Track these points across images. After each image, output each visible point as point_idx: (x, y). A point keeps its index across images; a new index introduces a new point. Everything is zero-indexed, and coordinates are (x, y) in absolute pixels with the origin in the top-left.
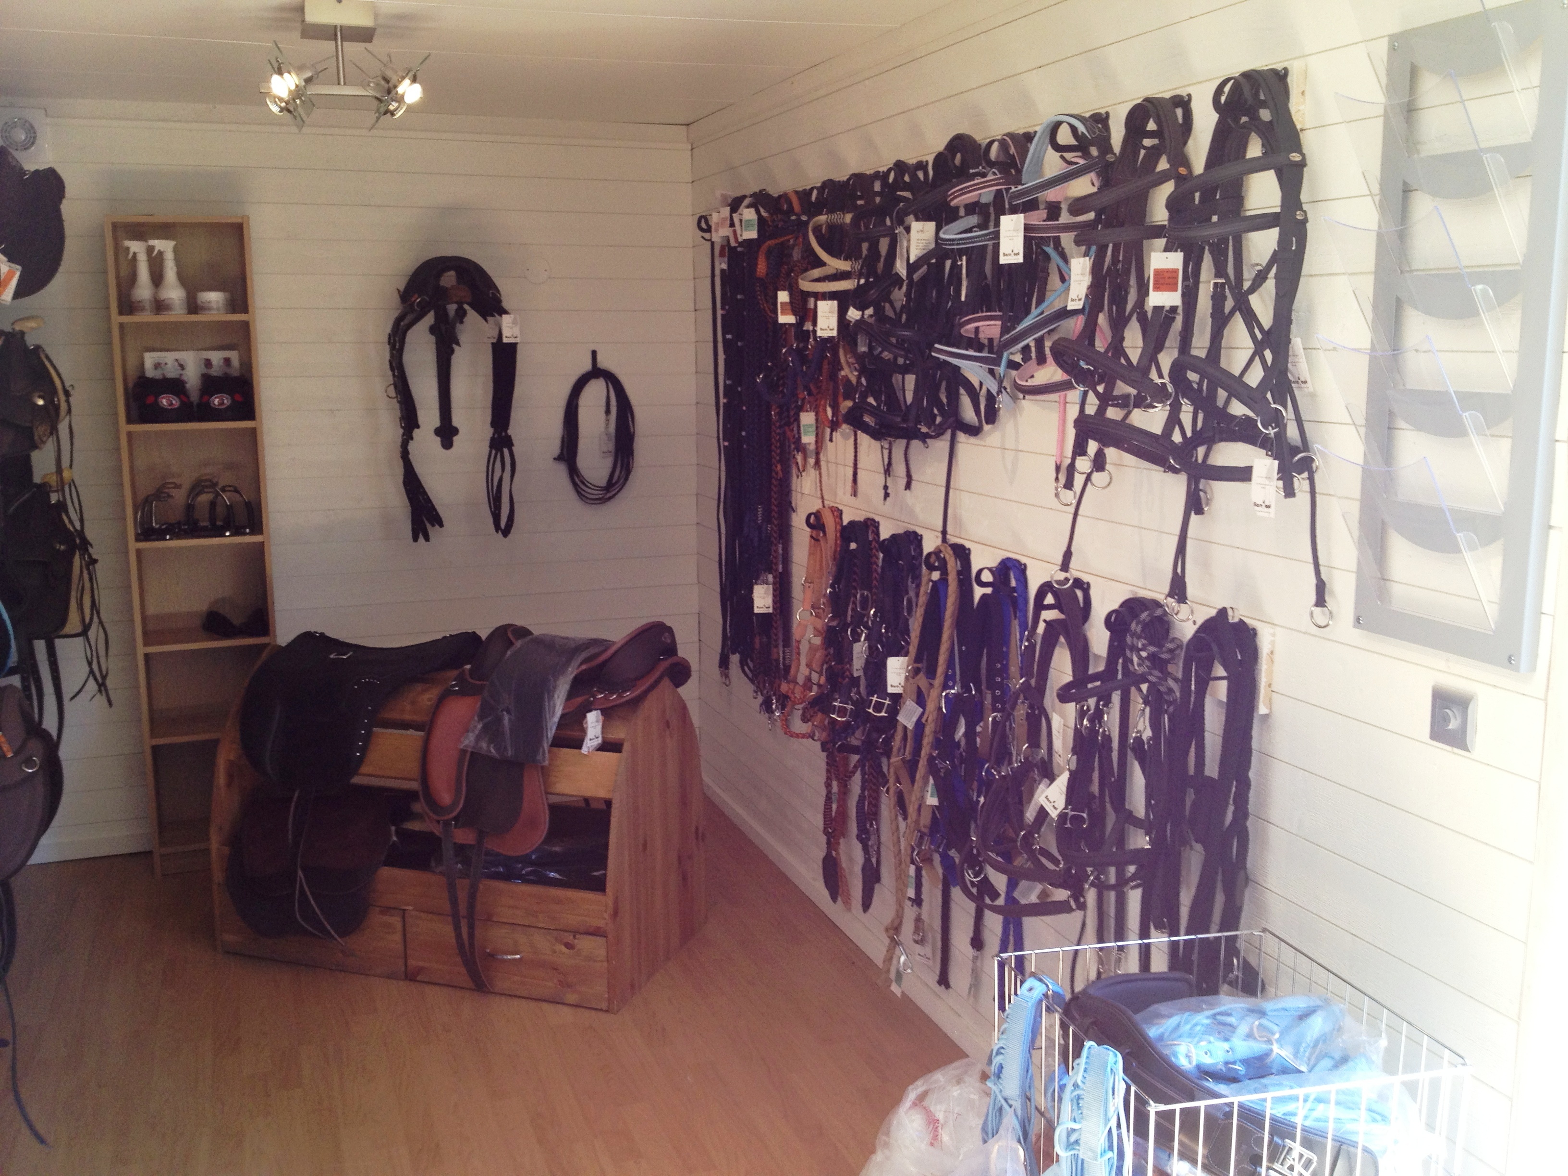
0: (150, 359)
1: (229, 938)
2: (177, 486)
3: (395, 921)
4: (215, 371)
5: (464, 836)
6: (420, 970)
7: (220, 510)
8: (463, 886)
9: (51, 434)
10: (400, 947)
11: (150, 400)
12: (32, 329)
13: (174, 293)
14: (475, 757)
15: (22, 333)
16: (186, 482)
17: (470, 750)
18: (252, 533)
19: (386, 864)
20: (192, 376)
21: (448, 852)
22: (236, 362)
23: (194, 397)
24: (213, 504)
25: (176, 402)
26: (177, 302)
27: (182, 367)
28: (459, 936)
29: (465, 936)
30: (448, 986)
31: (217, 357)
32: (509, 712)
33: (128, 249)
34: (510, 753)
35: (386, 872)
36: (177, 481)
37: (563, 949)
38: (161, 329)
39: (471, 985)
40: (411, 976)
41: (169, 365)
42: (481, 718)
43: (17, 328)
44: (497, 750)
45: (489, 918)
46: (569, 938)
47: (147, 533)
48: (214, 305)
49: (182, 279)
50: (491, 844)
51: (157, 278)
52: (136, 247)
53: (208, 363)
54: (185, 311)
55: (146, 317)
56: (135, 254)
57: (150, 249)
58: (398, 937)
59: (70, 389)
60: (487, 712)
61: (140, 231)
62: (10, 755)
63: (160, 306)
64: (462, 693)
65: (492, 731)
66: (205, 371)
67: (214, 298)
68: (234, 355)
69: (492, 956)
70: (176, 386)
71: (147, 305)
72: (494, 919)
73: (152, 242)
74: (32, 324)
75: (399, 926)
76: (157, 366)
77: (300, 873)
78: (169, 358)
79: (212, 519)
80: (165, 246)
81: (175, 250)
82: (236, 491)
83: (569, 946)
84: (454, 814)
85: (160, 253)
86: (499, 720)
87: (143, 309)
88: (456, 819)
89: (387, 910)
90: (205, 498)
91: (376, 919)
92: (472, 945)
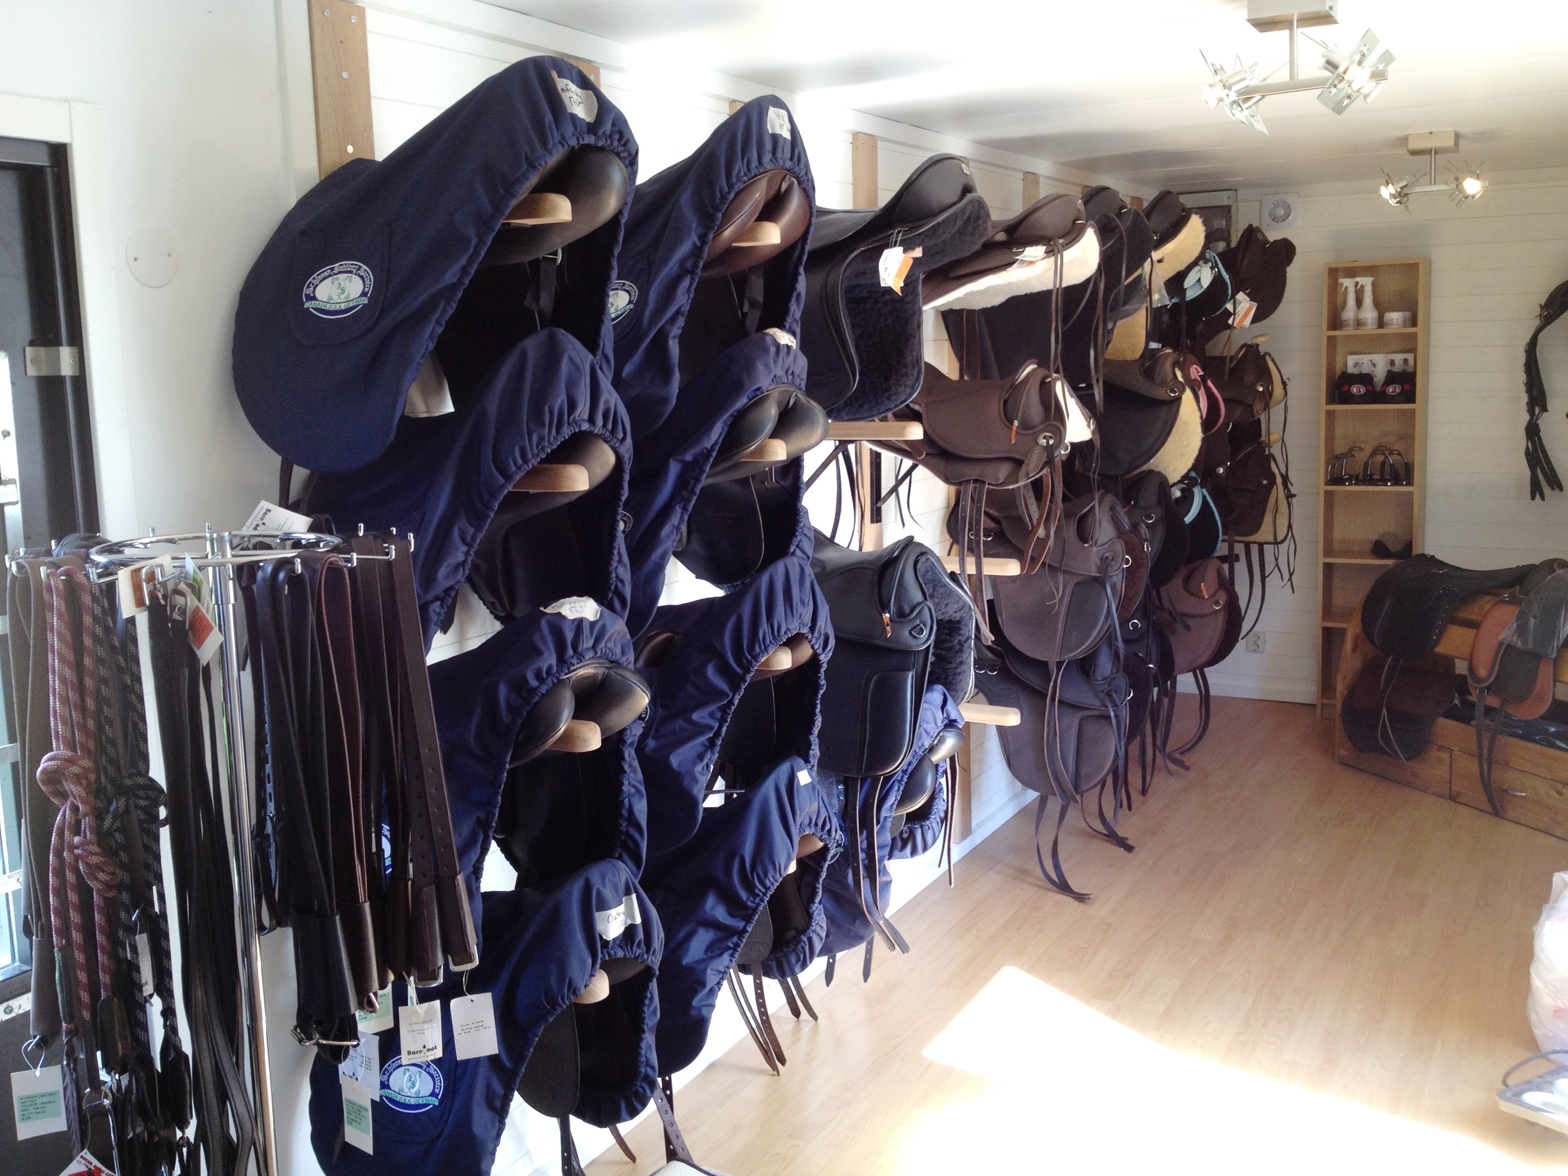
0: (1351, 360)
1: (1343, 752)
2: (1361, 449)
3: (1445, 756)
4: (1396, 369)
5: (1493, 701)
6: (1459, 794)
7: (1387, 468)
8: (1486, 737)
9: (1265, 409)
10: (1447, 775)
11: (1345, 389)
12: (1263, 342)
13: (1369, 314)
14: (1509, 647)
15: (1257, 345)
16: (1368, 449)
17: (1506, 642)
18: (1407, 485)
19: (1444, 716)
20: (1380, 374)
21: (1479, 711)
22: (1411, 362)
23: (1378, 388)
24: (1383, 463)
25: (1363, 390)
26: (1370, 320)
27: (1374, 365)
28: (1481, 770)
29: (1486, 772)
30: (1477, 809)
31: (1398, 358)
32: (1535, 618)
33: (1342, 284)
34: (1530, 646)
35: (1442, 721)
36: (1362, 446)
37: (1555, 794)
38: (1360, 338)
39: (1490, 810)
40: (1453, 798)
41: (1365, 364)
42: (1517, 620)
43: (1254, 342)
44: (1523, 643)
45: (1506, 764)
46: (1560, 787)
47: (1335, 480)
48: (1395, 322)
49: (1377, 304)
50: (1510, 709)
51: (1359, 303)
52: (1347, 283)
53: (1392, 363)
54: (1376, 326)
55: (1349, 331)
56: (1346, 288)
57: (1357, 284)
58: (1446, 768)
59: (1287, 381)
60: (1522, 618)
61: (1352, 272)
62: (1206, 597)
63: (1359, 323)
64: (1510, 603)
65: (1522, 630)
66: (1390, 368)
67: (1395, 317)
68: (1410, 357)
69: (1506, 790)
70: (1365, 379)
71: (1351, 323)
72: (1511, 765)
73: (1358, 279)
74: (1263, 339)
75: (1448, 760)
76: (1356, 365)
77: (1384, 711)
78: (1365, 359)
79: (1382, 474)
80: (1366, 282)
81: (1374, 284)
82: (1399, 454)
83: (1560, 793)
84: (1487, 683)
85: (1362, 286)
86: (1528, 621)
87: (1348, 325)
88: (1489, 688)
89: (1441, 748)
90: (1380, 458)
91: (1435, 753)
92: (1489, 777)
